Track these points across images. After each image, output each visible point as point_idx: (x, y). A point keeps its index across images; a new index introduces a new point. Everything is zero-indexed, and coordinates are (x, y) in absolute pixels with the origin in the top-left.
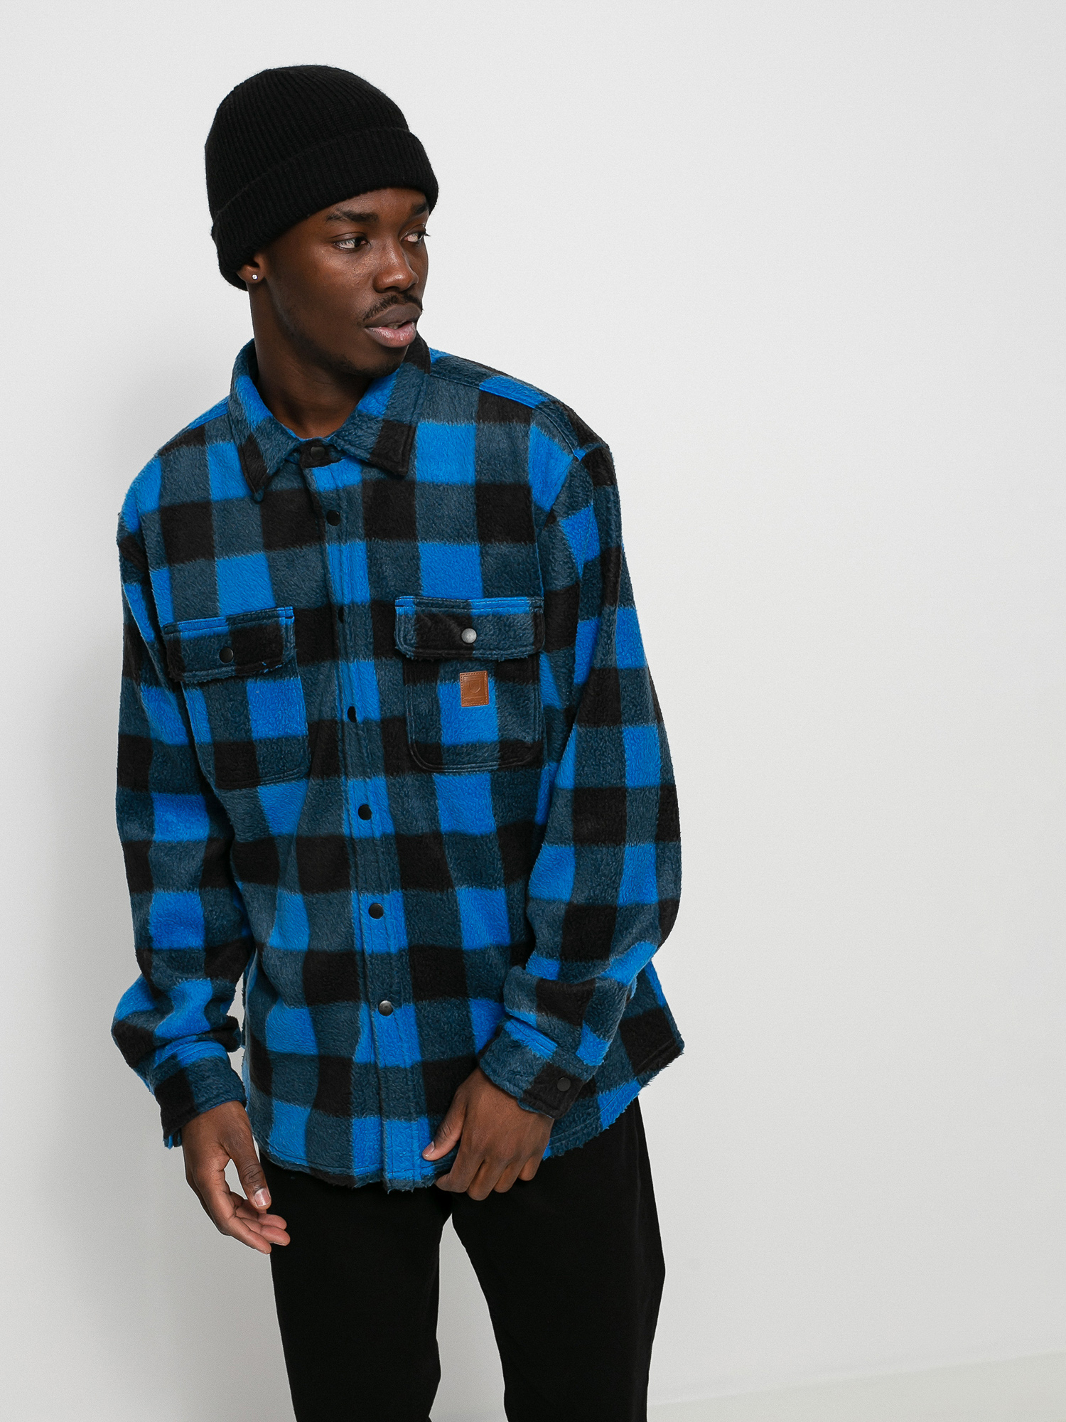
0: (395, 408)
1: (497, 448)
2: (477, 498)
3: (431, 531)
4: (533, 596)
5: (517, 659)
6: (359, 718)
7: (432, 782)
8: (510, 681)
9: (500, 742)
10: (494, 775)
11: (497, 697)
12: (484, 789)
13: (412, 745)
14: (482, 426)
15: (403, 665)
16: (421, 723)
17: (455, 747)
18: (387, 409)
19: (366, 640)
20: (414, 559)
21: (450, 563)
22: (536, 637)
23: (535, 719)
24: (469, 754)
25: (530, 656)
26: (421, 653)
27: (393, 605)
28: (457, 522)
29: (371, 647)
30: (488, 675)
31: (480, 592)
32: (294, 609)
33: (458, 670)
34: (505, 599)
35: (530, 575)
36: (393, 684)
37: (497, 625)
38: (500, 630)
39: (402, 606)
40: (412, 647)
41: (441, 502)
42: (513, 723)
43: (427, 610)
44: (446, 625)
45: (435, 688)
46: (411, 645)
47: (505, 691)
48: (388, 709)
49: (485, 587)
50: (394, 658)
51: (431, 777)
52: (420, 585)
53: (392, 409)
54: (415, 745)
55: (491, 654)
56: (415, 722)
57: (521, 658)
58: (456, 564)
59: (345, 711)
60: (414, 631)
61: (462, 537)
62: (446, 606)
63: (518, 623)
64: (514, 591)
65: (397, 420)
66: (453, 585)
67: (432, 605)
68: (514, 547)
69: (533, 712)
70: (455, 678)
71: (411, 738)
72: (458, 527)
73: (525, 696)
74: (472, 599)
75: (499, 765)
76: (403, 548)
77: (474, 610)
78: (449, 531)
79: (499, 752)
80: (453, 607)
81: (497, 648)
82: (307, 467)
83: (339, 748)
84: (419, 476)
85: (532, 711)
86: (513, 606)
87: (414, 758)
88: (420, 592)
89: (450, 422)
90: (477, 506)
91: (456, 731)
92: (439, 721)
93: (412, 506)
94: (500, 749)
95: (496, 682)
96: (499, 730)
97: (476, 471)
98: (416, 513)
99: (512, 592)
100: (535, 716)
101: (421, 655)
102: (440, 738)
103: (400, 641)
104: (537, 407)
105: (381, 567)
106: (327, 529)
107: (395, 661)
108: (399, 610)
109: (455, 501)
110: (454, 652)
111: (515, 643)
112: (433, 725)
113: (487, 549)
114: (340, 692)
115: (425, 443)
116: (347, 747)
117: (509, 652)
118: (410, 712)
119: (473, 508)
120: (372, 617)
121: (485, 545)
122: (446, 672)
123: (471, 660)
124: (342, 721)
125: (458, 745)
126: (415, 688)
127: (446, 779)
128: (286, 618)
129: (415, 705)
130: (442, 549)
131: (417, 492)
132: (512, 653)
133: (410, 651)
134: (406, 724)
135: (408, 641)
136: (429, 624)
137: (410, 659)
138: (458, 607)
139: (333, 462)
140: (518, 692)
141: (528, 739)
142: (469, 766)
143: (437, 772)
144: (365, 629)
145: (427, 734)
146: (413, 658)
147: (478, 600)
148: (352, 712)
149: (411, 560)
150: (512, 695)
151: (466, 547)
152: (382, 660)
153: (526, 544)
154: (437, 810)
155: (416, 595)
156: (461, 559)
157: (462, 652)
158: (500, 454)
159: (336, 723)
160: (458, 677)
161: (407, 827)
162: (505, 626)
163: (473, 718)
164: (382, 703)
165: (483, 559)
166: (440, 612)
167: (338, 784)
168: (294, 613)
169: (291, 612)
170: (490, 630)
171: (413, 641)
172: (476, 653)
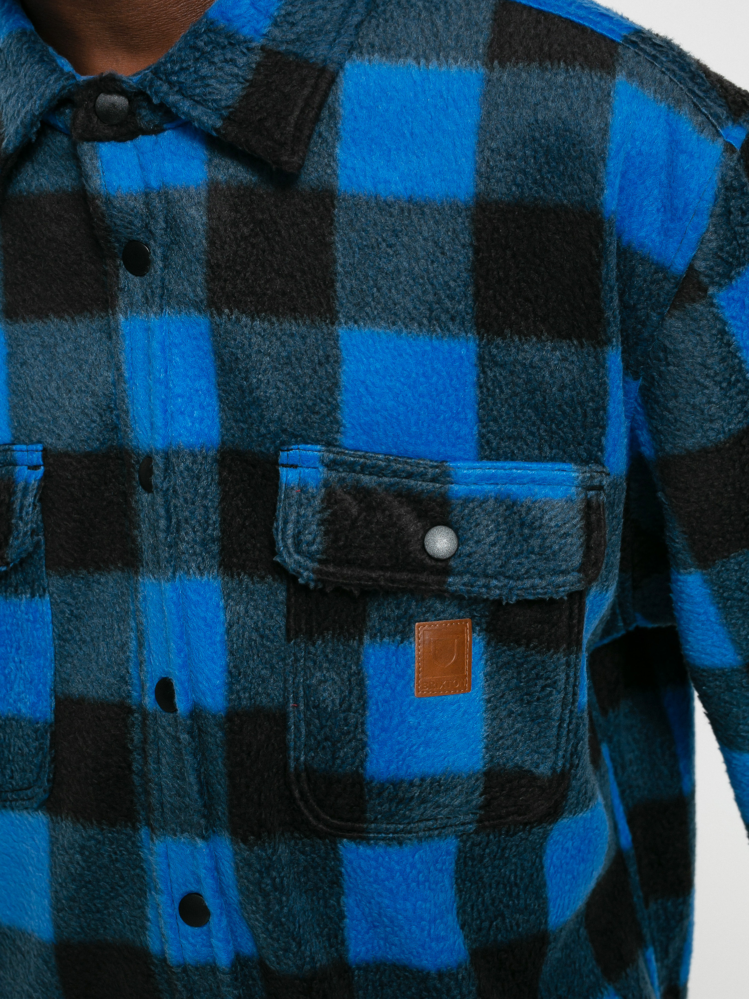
0: (293, 24)
1: (532, 120)
2: (477, 233)
3: (368, 304)
4: (587, 463)
5: (543, 600)
6: (182, 705)
7: (338, 859)
8: (520, 645)
9: (486, 774)
10: (465, 842)
11: (489, 676)
12: (441, 871)
13: (298, 776)
14: (496, 75)
15: (288, 599)
16: (322, 727)
17: (396, 784)
18: (276, 24)
19: (205, 530)
20: (328, 362)
21: (409, 377)
22: (586, 555)
23: (560, 726)
24: (424, 801)
25: (571, 595)
26: (333, 574)
27: (276, 463)
28: (428, 286)
29: (215, 548)
30: (473, 630)
31: (471, 446)
32: (44, 450)
33: (412, 616)
34: (527, 465)
35: (585, 415)
36: (262, 637)
37: (505, 522)
38: (510, 532)
39: (296, 467)
40: (313, 561)
41: (393, 240)
42: (516, 732)
43: (350, 477)
44: (390, 516)
45: (358, 652)
46: (310, 556)
47: (507, 664)
48: (245, 689)
49: (482, 436)
50: (269, 579)
51: (335, 850)
52: (337, 421)
53: (286, 27)
54: (303, 775)
55: (486, 586)
56: (308, 724)
57: (551, 599)
58: (422, 379)
59: (150, 686)
60: (318, 525)
61: (438, 319)
62: (395, 474)
63: (551, 520)
64: (546, 449)
65: (295, 54)
66: (414, 429)
67: (364, 469)
68: (554, 349)
69: (560, 710)
70: (406, 634)
71: (297, 759)
72: (430, 298)
73: (547, 679)
74: (455, 460)
75: (480, 821)
76: (304, 338)
77: (455, 487)
78: (410, 306)
79: (481, 795)
80: (410, 476)
81: (502, 574)
82: (88, 140)
83: (135, 766)
84: (343, 183)
85: (556, 710)
86: (543, 482)
87: (301, 804)
88: (338, 436)
89: (423, 61)
90: (477, 251)
91: (401, 751)
92: (363, 724)
93: (328, 246)
94: (485, 788)
95: (488, 643)
96: (486, 748)
97: (478, 171)
98: (335, 261)
99: (540, 449)
100: (562, 720)
101: (331, 579)
102: (362, 762)
103: (286, 546)
104: (626, 39)
105: (246, 379)
106: (122, 282)
107: (271, 586)
108: (288, 476)
109: (425, 239)
110: (405, 576)
111: (541, 565)
112: (349, 733)
113: (495, 351)
114: (140, 645)
115: (362, 107)
116: (152, 766)
117: (528, 583)
118: (296, 699)
119: (464, 257)
120: (219, 484)
121: (489, 342)
122: (385, 619)
123: (441, 595)
124: (141, 707)
125: (402, 781)
126: (312, 649)
127: (369, 852)
128: (29, 468)
129: (309, 686)
130: (391, 345)
131: (341, 216)
132: (532, 587)
133: (306, 569)
134: (286, 729)
135: (304, 547)
136: (354, 511)
137: (306, 587)
138: (422, 476)
139: (146, 132)
140: (534, 667)
141: (544, 770)
142: (422, 825)
143: (351, 839)
144: (205, 507)
145: (334, 753)
146: (312, 585)
147: (470, 464)
148: (165, 690)
149: (320, 364)
150: (519, 673)
151: (446, 345)
152: (241, 581)
153: (582, 345)
154: (342, 916)
155: (329, 444)
156: (433, 369)
157: (423, 578)
158: (537, 134)
159: (130, 711)
160: (412, 631)
161: (277, 957)
162: (522, 525)
163: (436, 722)
164: (234, 675)
165: (484, 372)
166: (380, 485)
167: (133, 843)
168: (43, 460)
169: (37, 458)
170: (489, 533)
171: (314, 547)
172: (455, 583)
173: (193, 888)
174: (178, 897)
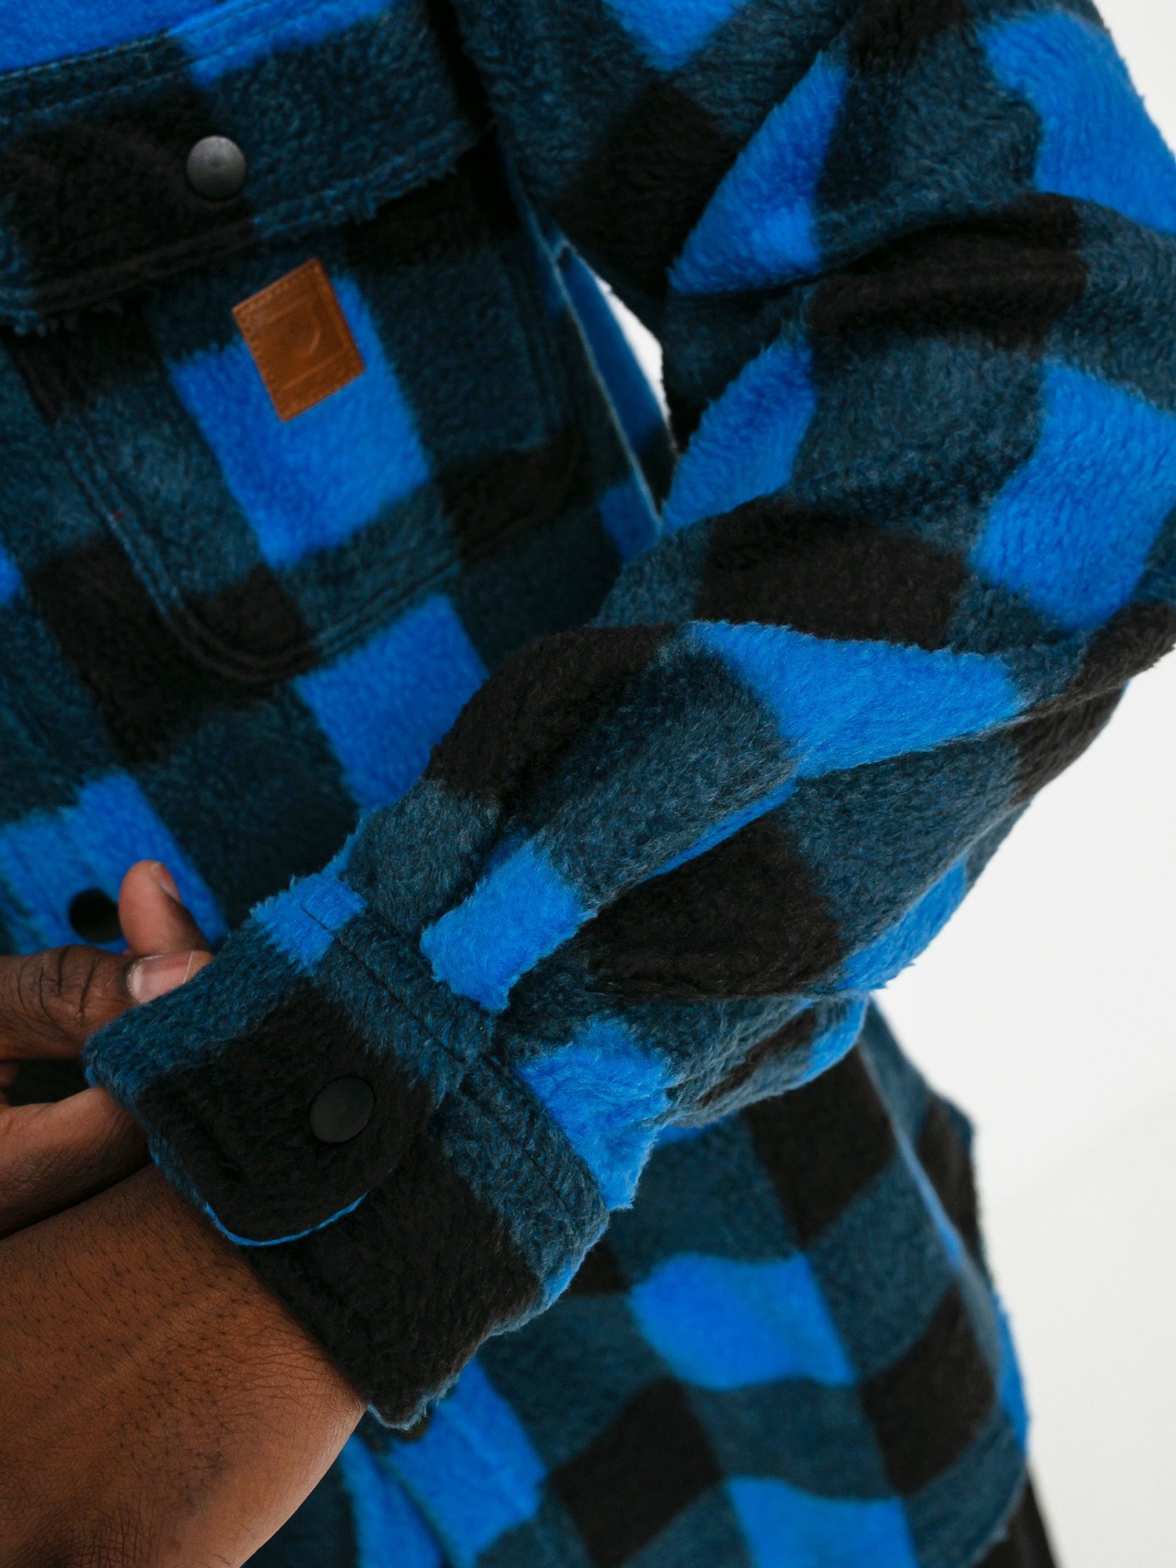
5: (419, 189)
8: (411, 264)
9: (440, 480)
10: (460, 595)
11: (386, 333)
15: (14, 359)
17: (317, 559)
24: (370, 566)
25: (462, 158)
26: (66, 296)
30: (327, 273)
33: (221, 299)
37: (307, 89)
38: (322, 102)
40: (23, 287)
42: (466, 399)
43: (19, 122)
44: (115, 161)
45: (166, 388)
46: (16, 282)
47: (406, 302)
48: (23, 540)
51: (289, 694)
55: (319, 204)
56: (152, 535)
57: (431, 182)
62: (89, 87)
63: (380, 54)
67: (34, 98)
69: (522, 337)
70: (223, 332)
71: (165, 596)
73: (481, 297)
74: (179, 19)
75: (461, 555)
77: (201, 66)
79: (446, 515)
80: (116, 79)
81: (335, 175)
85: (517, 336)
87: (206, 661)
92: (225, 491)
95: (365, 280)
96: (425, 443)
100: (533, 348)
101: (68, 303)
102: (253, 550)
110: (182, 249)
111: (392, 136)
112: (212, 517)
117: (384, 172)
118: (113, 508)
122: (181, 322)
123: (252, 247)
125: (324, 551)
126: (93, 416)
129: (122, 473)
132: (396, 173)
133: (19, 306)
136: (52, 178)
137: (32, 336)
138: (137, 69)
140: (453, 288)
141: (534, 434)
142: (379, 603)
143: (303, 671)
146: (41, 329)
147: (204, 17)
150: (431, 308)
157: (212, 235)
160: (234, 323)
162: (337, 81)
163: (336, 440)
166: (72, 113)
170: (288, 118)
171: (15, 267)
172: (267, 223)
173: (80, 885)
174: (62, 907)
